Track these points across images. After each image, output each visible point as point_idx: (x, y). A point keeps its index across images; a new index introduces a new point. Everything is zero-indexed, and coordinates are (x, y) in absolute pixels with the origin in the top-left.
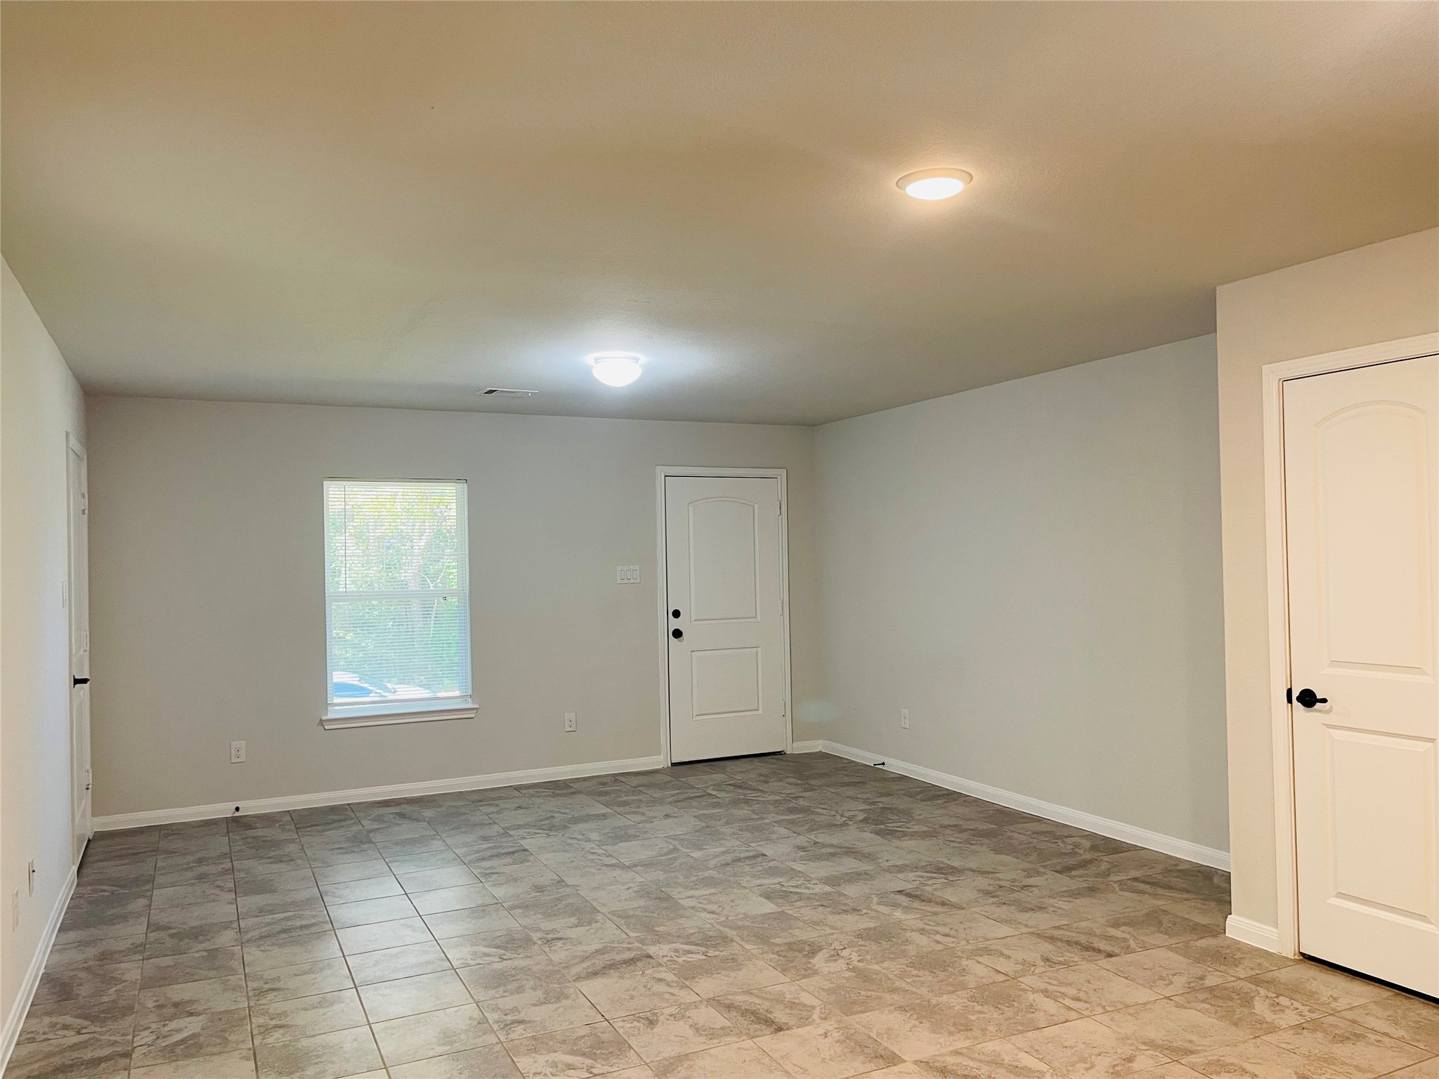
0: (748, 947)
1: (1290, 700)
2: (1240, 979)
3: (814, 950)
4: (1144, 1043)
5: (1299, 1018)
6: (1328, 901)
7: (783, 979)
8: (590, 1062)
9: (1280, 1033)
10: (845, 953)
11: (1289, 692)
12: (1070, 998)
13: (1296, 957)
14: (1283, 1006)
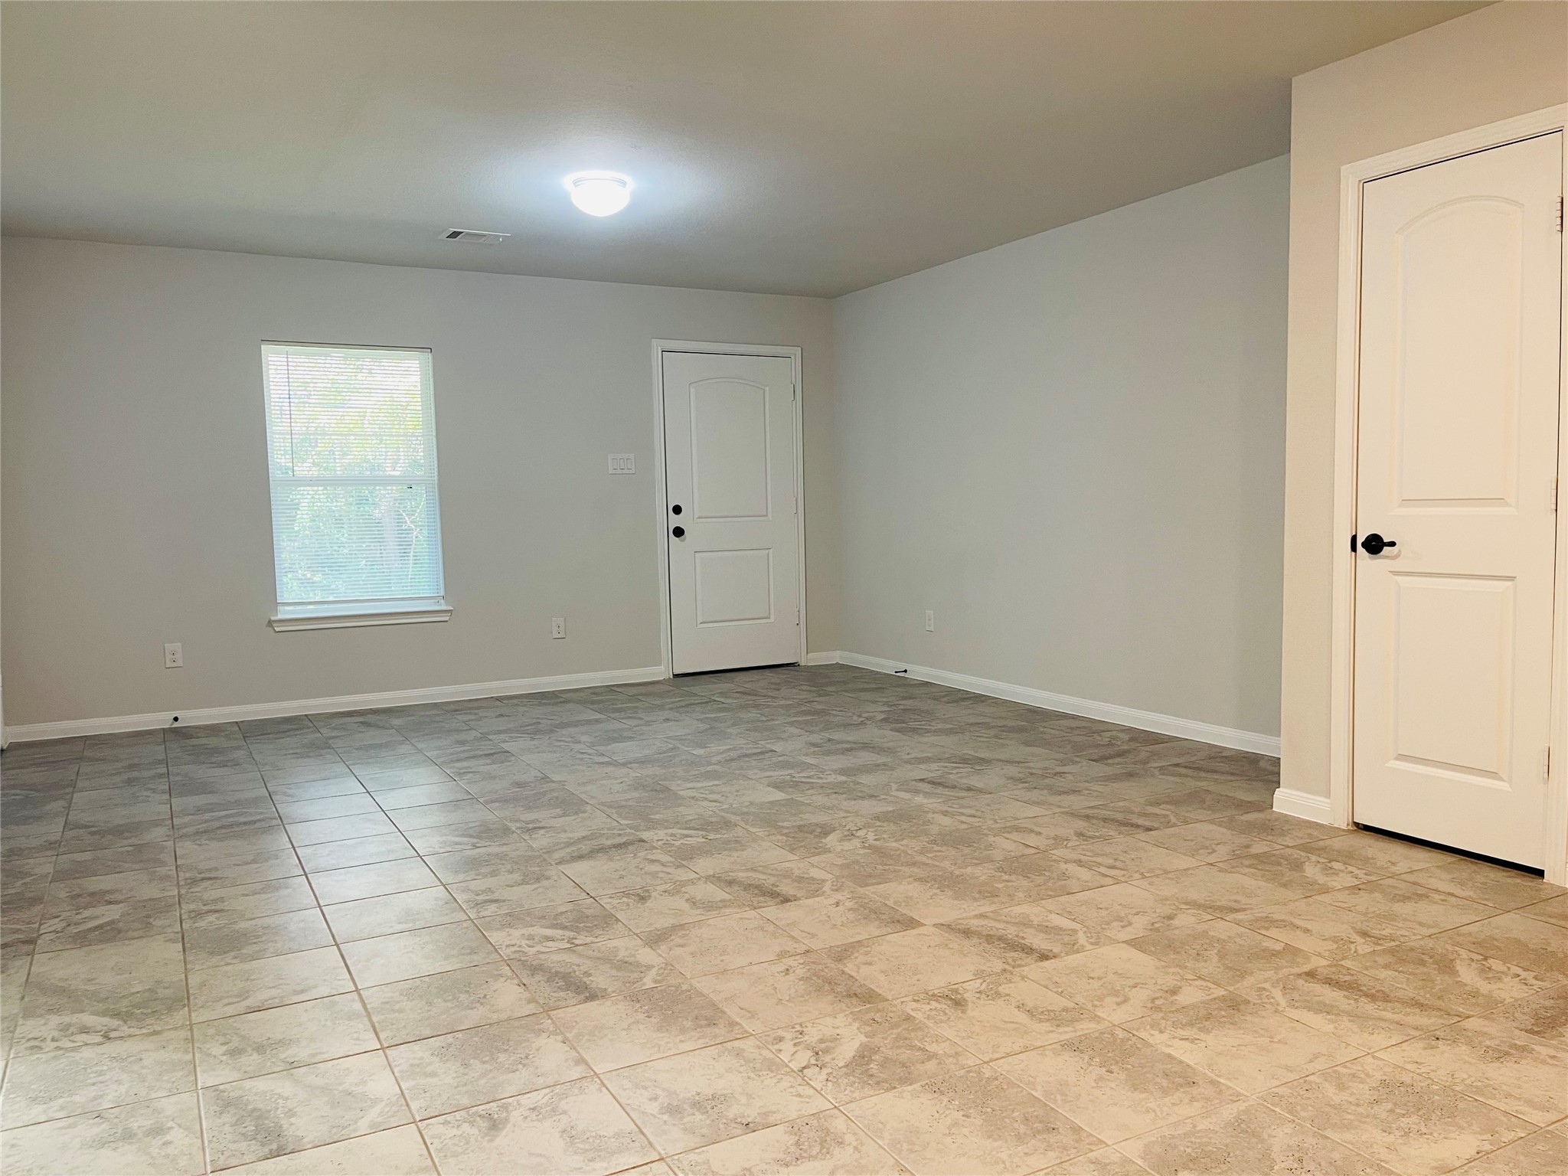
0: (754, 830)
1: (1354, 548)
2: (1288, 847)
3: (826, 831)
4: (1186, 903)
5: (1354, 880)
6: (1386, 765)
7: (791, 857)
8: (572, 934)
9: (1334, 893)
10: (860, 833)
11: (1354, 539)
12: (1106, 867)
13: (1350, 827)
14: (1336, 870)
